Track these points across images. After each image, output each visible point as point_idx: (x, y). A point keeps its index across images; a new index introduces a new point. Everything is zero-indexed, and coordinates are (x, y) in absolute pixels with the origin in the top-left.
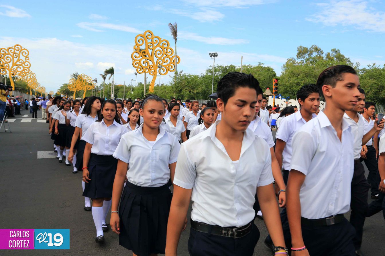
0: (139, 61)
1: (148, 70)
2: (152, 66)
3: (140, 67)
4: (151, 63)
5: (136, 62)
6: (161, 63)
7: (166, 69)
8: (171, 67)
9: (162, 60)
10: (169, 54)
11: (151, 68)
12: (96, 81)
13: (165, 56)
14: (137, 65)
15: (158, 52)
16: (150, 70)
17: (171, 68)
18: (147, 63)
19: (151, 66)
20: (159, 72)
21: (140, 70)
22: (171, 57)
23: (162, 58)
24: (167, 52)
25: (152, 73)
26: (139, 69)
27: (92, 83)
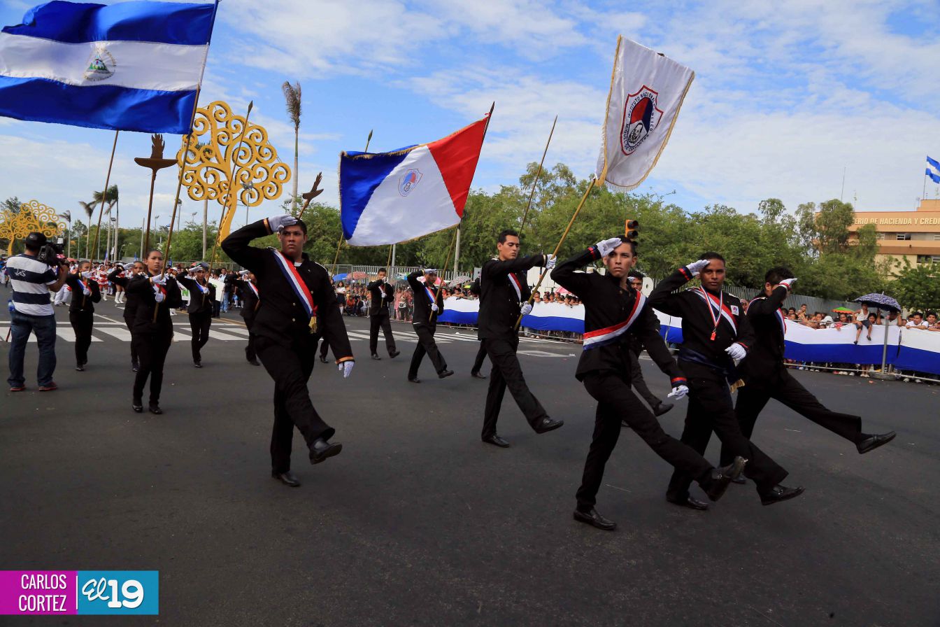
0: (195, 172)
1: (217, 193)
2: (227, 184)
3: (197, 184)
4: (223, 178)
5: (189, 172)
6: (247, 178)
7: (258, 193)
8: (268, 189)
9: (250, 171)
10: (266, 159)
11: (222, 188)
12: (69, 218)
13: (256, 162)
14: (189, 181)
15: (241, 153)
16: (221, 191)
17: (269, 192)
18: (214, 176)
19: (224, 185)
20: (241, 198)
21: (196, 193)
22: (270, 165)
23: (250, 167)
24: (260, 155)
25: (224, 201)
26: (195, 190)
27: (57, 223)
